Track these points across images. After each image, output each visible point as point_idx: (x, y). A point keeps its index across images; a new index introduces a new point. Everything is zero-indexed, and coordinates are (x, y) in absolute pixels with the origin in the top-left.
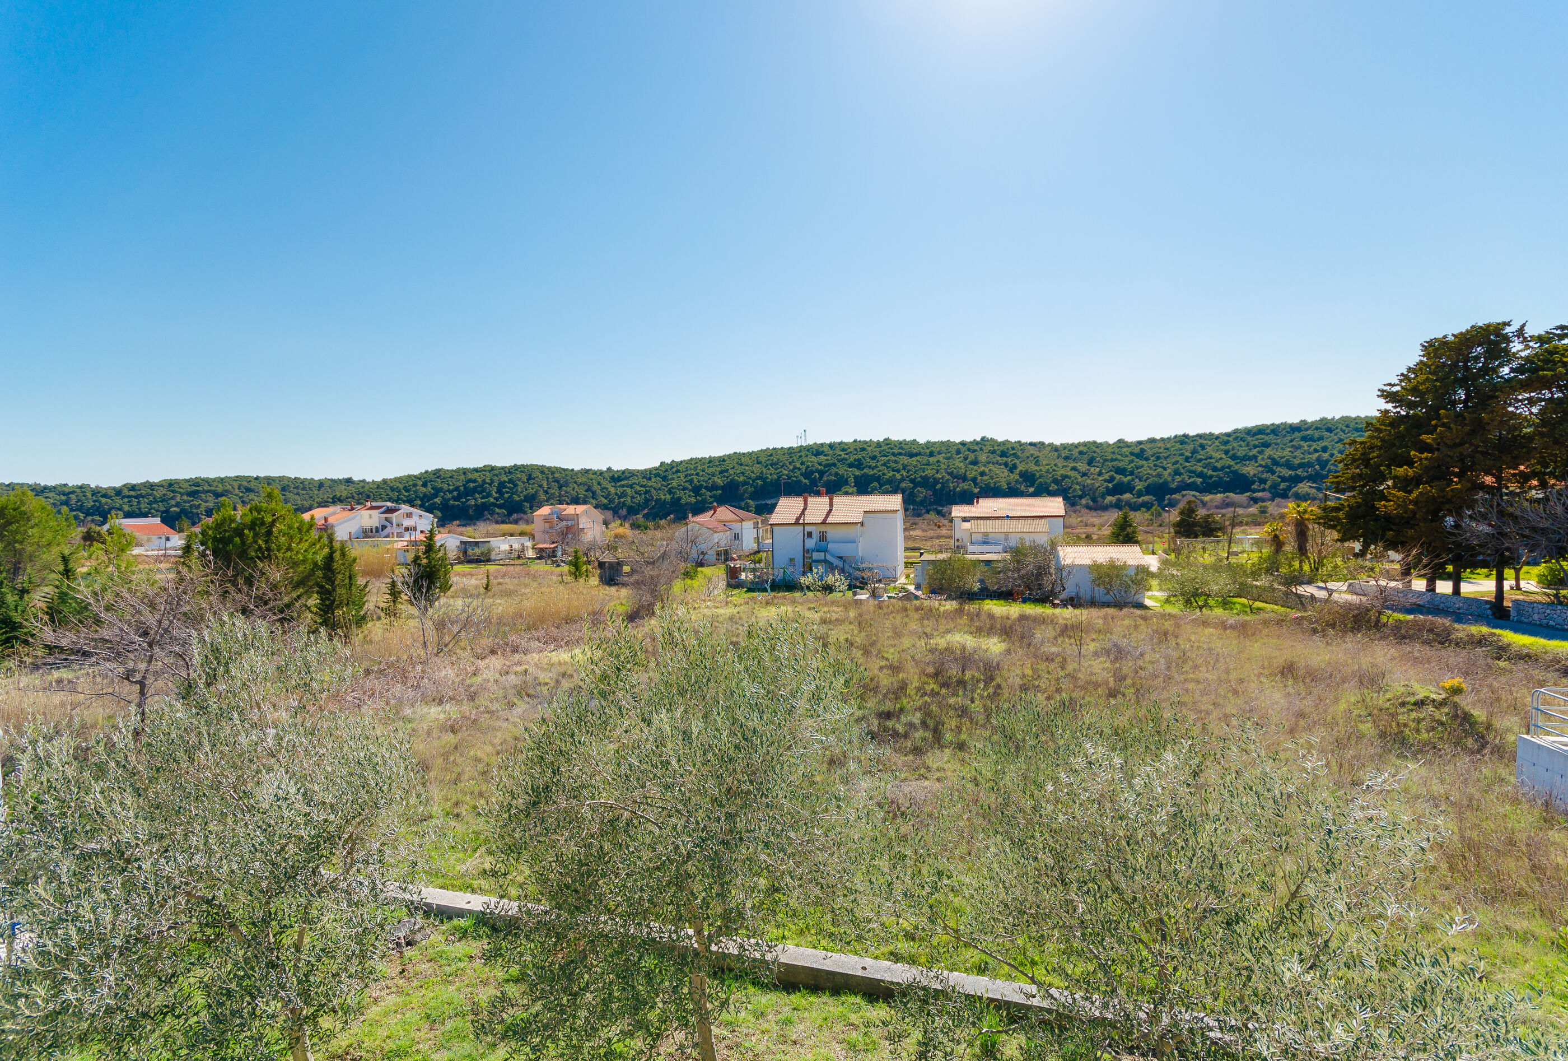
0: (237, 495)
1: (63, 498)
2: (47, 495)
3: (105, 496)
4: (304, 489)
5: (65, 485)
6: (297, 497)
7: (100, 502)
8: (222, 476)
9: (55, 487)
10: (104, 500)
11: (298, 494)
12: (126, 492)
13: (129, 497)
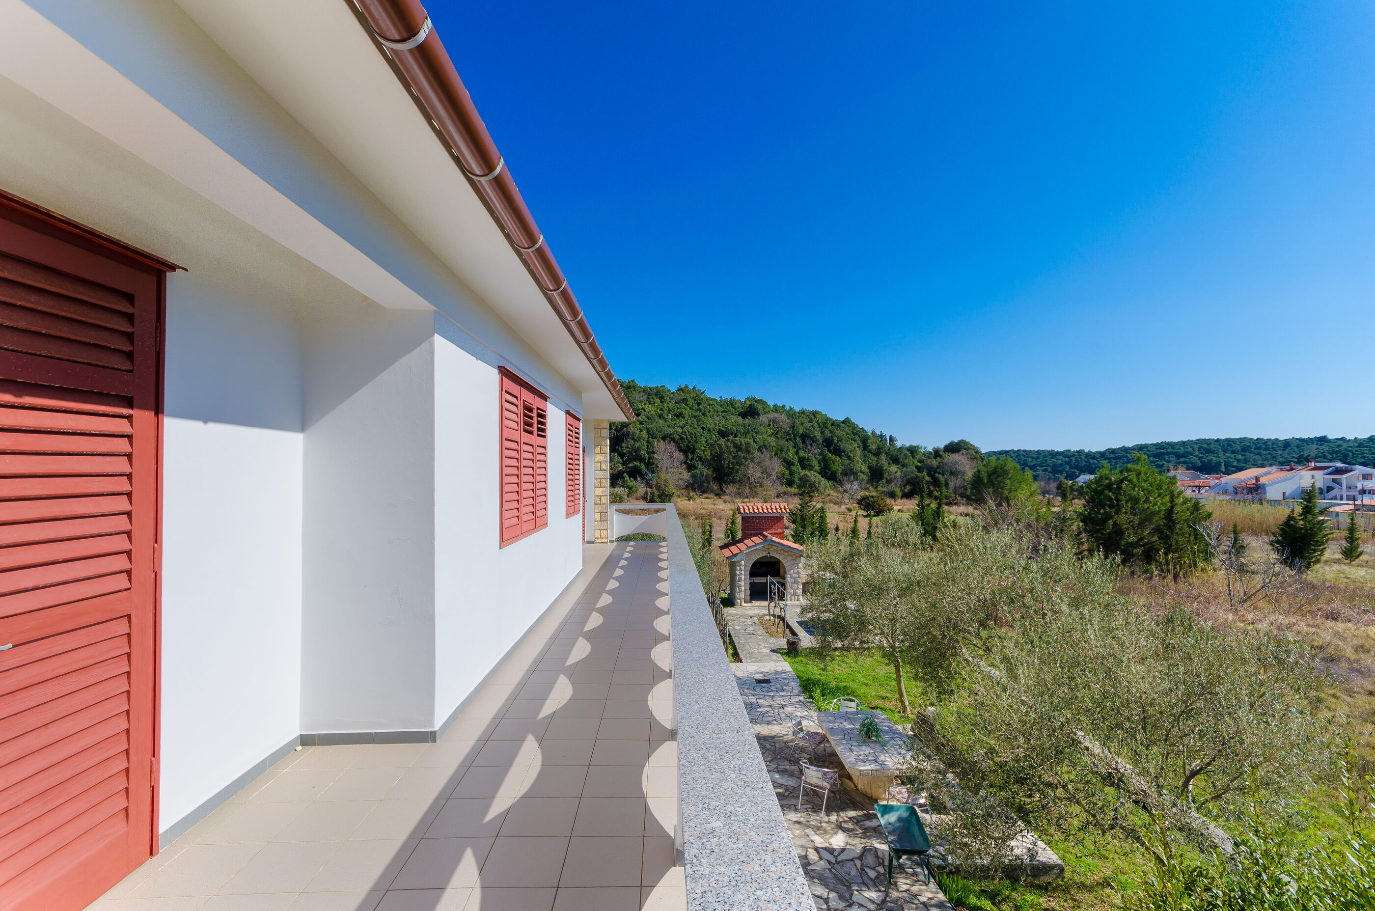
0: (1196, 456)
1: (1067, 459)
2: (1058, 457)
3: (1094, 458)
4: (1266, 449)
5: (1069, 451)
6: (1257, 457)
7: (1090, 463)
8: (1185, 440)
9: (1062, 452)
10: (1092, 461)
11: (1259, 454)
12: (1108, 455)
13: (1109, 458)
